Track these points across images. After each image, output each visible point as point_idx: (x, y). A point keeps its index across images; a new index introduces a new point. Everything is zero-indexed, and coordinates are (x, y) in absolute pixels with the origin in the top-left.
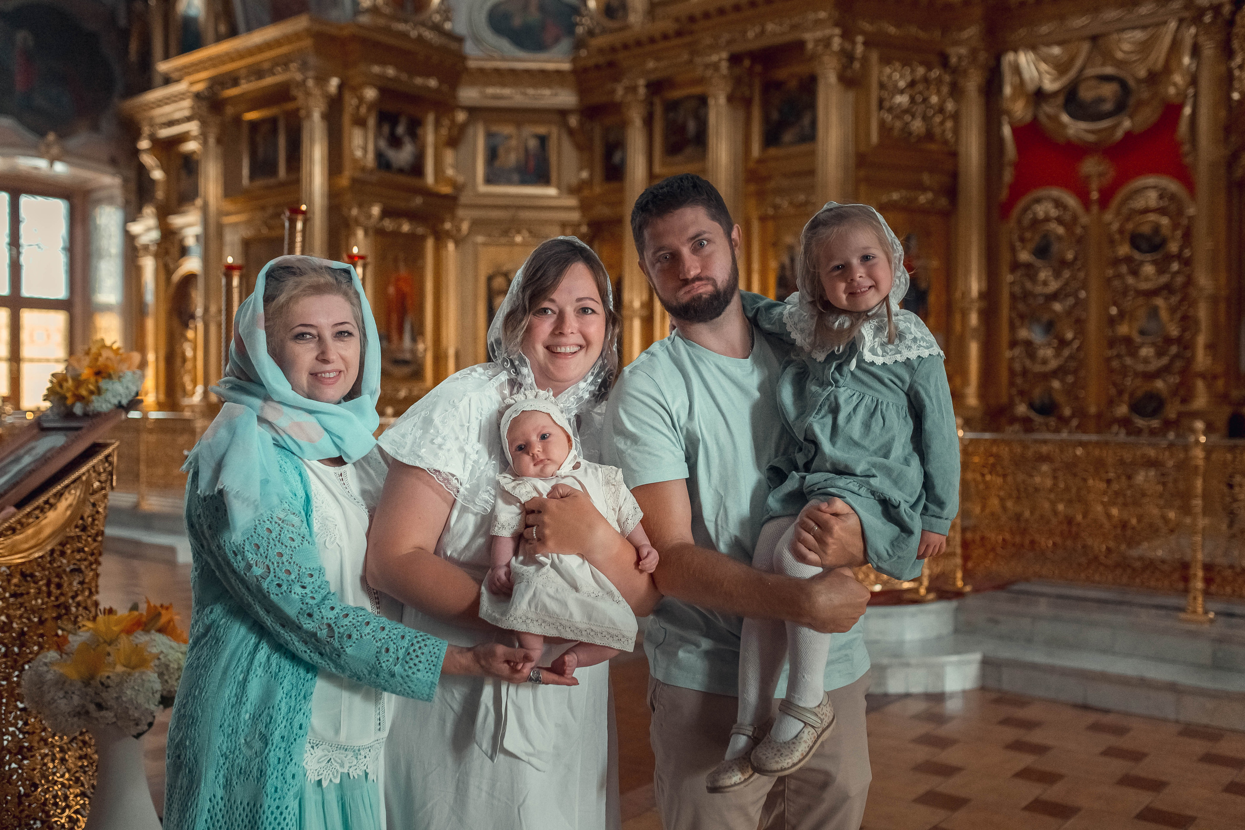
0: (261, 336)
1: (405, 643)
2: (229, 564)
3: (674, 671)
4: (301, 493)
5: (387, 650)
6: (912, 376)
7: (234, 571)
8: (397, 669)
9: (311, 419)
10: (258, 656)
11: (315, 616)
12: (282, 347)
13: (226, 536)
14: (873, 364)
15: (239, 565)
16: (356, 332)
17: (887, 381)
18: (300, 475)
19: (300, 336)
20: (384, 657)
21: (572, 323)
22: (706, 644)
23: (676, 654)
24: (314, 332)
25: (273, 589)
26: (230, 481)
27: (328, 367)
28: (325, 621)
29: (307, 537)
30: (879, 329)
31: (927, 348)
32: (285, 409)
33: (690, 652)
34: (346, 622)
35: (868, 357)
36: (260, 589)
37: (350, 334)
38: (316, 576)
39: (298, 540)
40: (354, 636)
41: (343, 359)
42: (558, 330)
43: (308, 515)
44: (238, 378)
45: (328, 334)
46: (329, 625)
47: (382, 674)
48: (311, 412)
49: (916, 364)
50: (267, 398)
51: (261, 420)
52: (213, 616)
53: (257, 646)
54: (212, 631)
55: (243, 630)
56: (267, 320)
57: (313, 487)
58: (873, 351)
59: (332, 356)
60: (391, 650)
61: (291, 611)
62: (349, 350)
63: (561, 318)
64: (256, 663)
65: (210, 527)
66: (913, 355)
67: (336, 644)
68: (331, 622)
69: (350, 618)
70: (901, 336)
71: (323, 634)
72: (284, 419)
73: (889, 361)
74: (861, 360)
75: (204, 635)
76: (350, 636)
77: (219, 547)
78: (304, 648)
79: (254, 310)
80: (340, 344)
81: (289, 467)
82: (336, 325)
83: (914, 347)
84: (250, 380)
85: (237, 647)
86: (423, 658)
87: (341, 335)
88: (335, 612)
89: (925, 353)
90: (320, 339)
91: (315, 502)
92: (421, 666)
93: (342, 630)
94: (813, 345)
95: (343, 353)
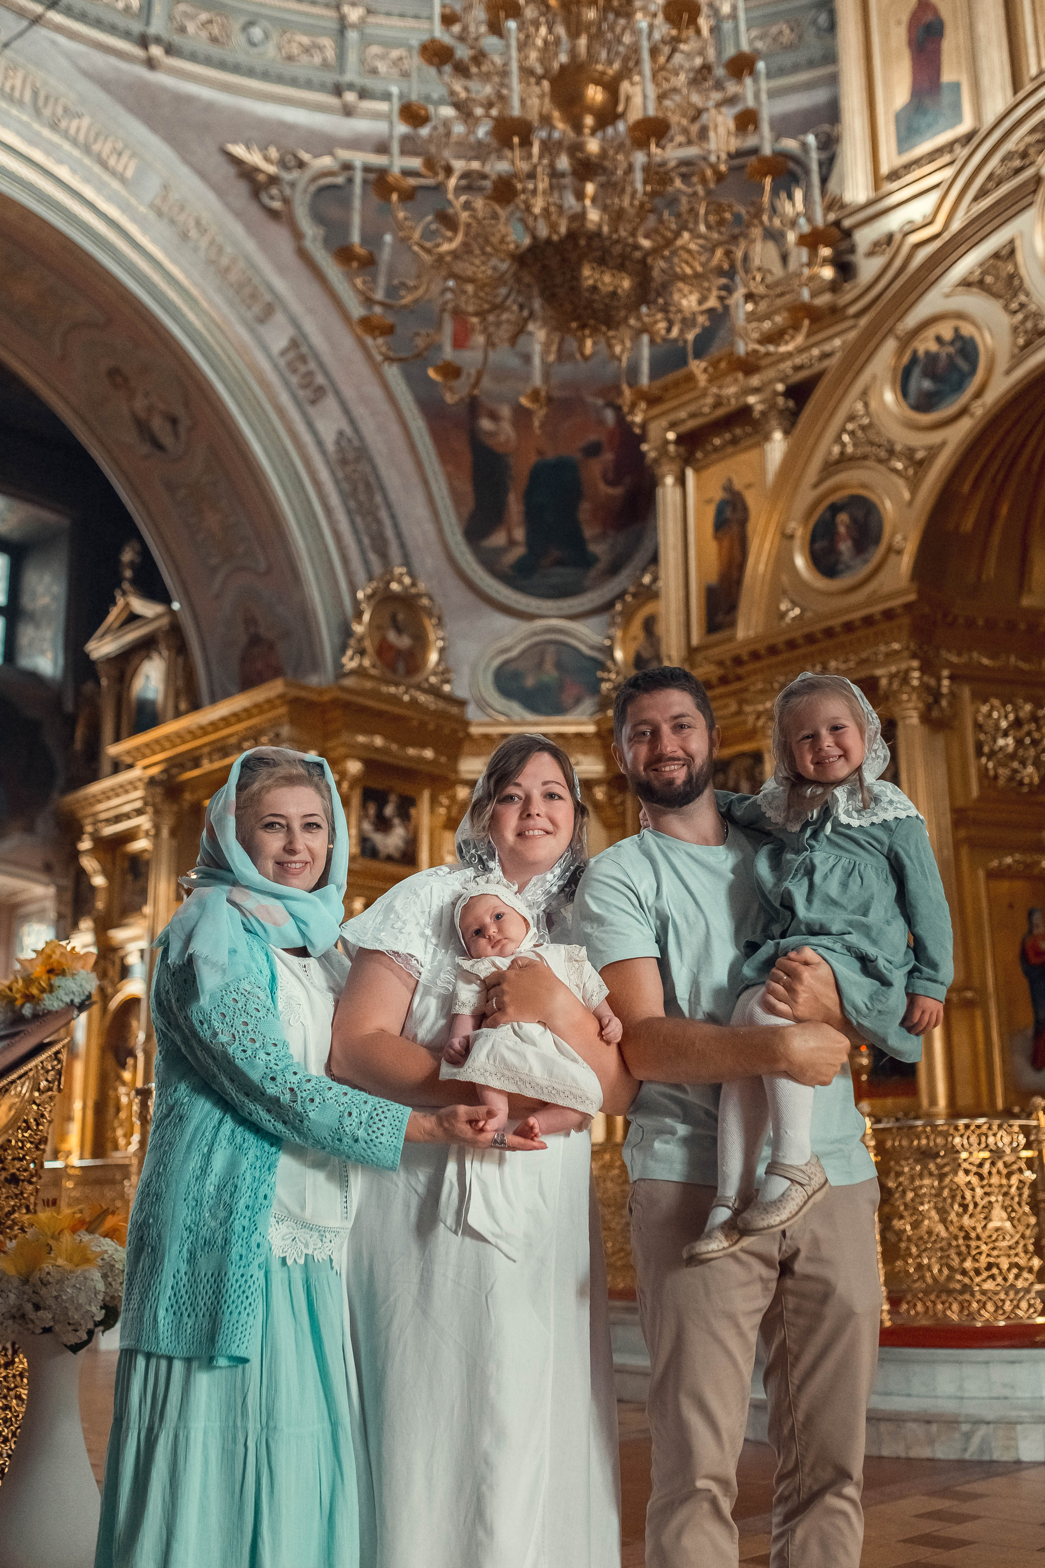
0: (231, 822)
1: (368, 1107)
2: (195, 1034)
3: (651, 1163)
4: (267, 972)
5: (350, 1114)
6: (890, 836)
7: (200, 1041)
8: (361, 1133)
9: (278, 903)
10: (222, 1129)
11: (279, 1080)
12: (252, 837)
13: (194, 1008)
14: (849, 826)
15: (205, 1033)
16: (324, 825)
17: (863, 842)
18: (267, 955)
19: (270, 825)
20: (347, 1121)
21: (539, 806)
22: (682, 1130)
23: (652, 1146)
24: (283, 822)
25: (239, 1054)
26: (198, 947)
27: (295, 858)
28: (289, 1086)
29: (272, 1010)
30: (851, 794)
31: (905, 810)
32: (253, 893)
33: (666, 1142)
34: (309, 1086)
35: (844, 819)
36: (225, 1054)
37: (319, 826)
38: (279, 1047)
39: (263, 1012)
40: (317, 1100)
41: (310, 850)
42: (526, 814)
43: (273, 992)
44: (207, 865)
45: (296, 825)
46: (292, 1090)
47: (345, 1140)
48: (278, 897)
49: (893, 825)
50: (235, 883)
51: (230, 901)
52: (177, 1095)
53: (221, 1122)
54: (175, 1112)
55: (208, 1106)
56: (237, 808)
57: (279, 969)
58: (848, 813)
59: (300, 845)
60: (354, 1114)
61: (255, 1076)
62: (317, 841)
63: (527, 800)
64: (220, 1134)
65: (178, 1000)
66: (889, 816)
67: (299, 1109)
68: (295, 1087)
69: (312, 1083)
70: (876, 799)
71: (286, 1098)
72: (251, 902)
73: (865, 823)
74: (837, 824)
75: (167, 1116)
76: (312, 1100)
77: (186, 1018)
78: (268, 1117)
79: (227, 796)
80: (308, 836)
81: (256, 947)
82: (306, 816)
83: (890, 808)
84: (219, 867)
85: (202, 1122)
86: (386, 1122)
87: (310, 826)
88: (298, 1077)
89: (903, 815)
90: (289, 829)
91: (281, 982)
92: (384, 1131)
93: (304, 1094)
94: (787, 819)
95: (310, 844)
